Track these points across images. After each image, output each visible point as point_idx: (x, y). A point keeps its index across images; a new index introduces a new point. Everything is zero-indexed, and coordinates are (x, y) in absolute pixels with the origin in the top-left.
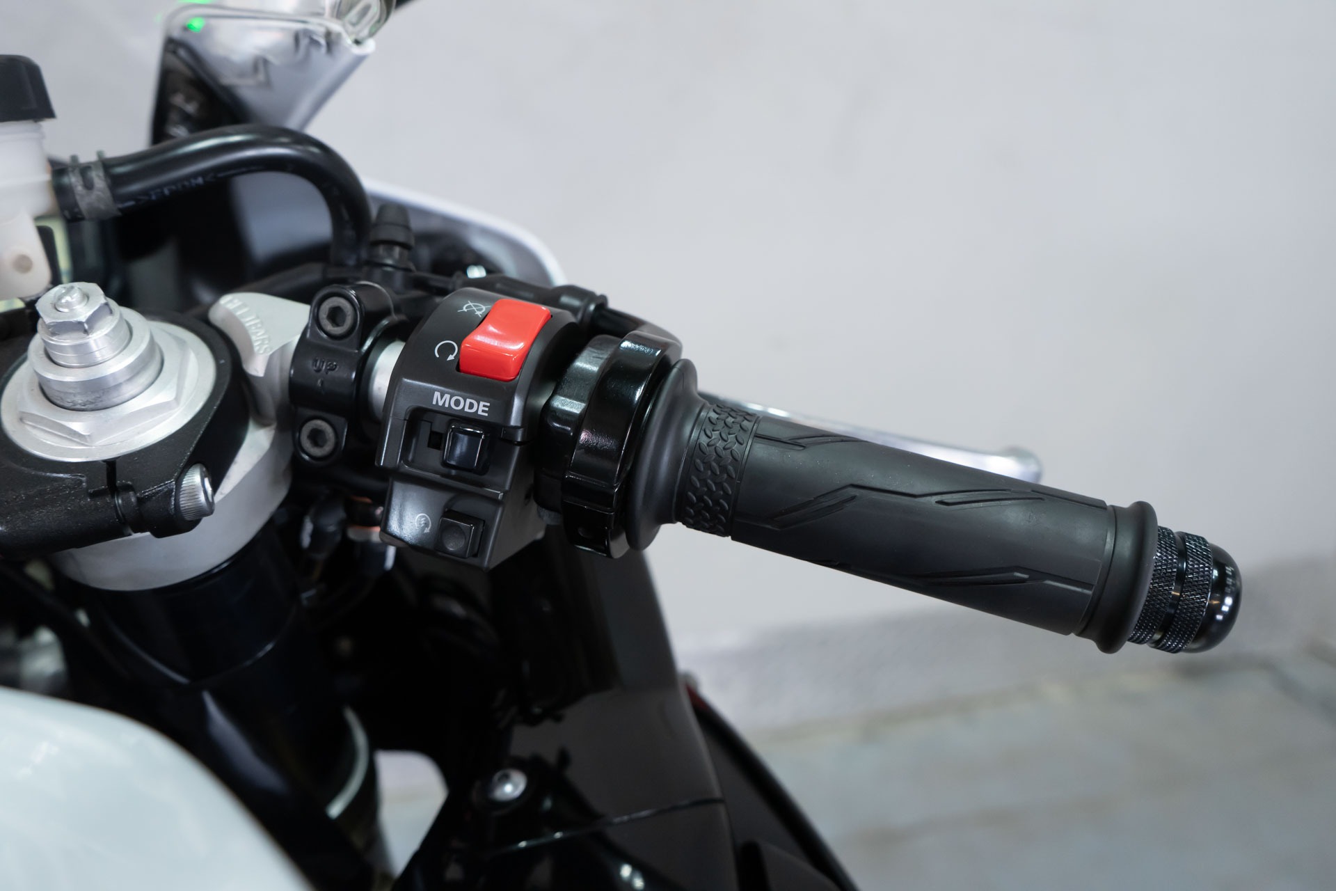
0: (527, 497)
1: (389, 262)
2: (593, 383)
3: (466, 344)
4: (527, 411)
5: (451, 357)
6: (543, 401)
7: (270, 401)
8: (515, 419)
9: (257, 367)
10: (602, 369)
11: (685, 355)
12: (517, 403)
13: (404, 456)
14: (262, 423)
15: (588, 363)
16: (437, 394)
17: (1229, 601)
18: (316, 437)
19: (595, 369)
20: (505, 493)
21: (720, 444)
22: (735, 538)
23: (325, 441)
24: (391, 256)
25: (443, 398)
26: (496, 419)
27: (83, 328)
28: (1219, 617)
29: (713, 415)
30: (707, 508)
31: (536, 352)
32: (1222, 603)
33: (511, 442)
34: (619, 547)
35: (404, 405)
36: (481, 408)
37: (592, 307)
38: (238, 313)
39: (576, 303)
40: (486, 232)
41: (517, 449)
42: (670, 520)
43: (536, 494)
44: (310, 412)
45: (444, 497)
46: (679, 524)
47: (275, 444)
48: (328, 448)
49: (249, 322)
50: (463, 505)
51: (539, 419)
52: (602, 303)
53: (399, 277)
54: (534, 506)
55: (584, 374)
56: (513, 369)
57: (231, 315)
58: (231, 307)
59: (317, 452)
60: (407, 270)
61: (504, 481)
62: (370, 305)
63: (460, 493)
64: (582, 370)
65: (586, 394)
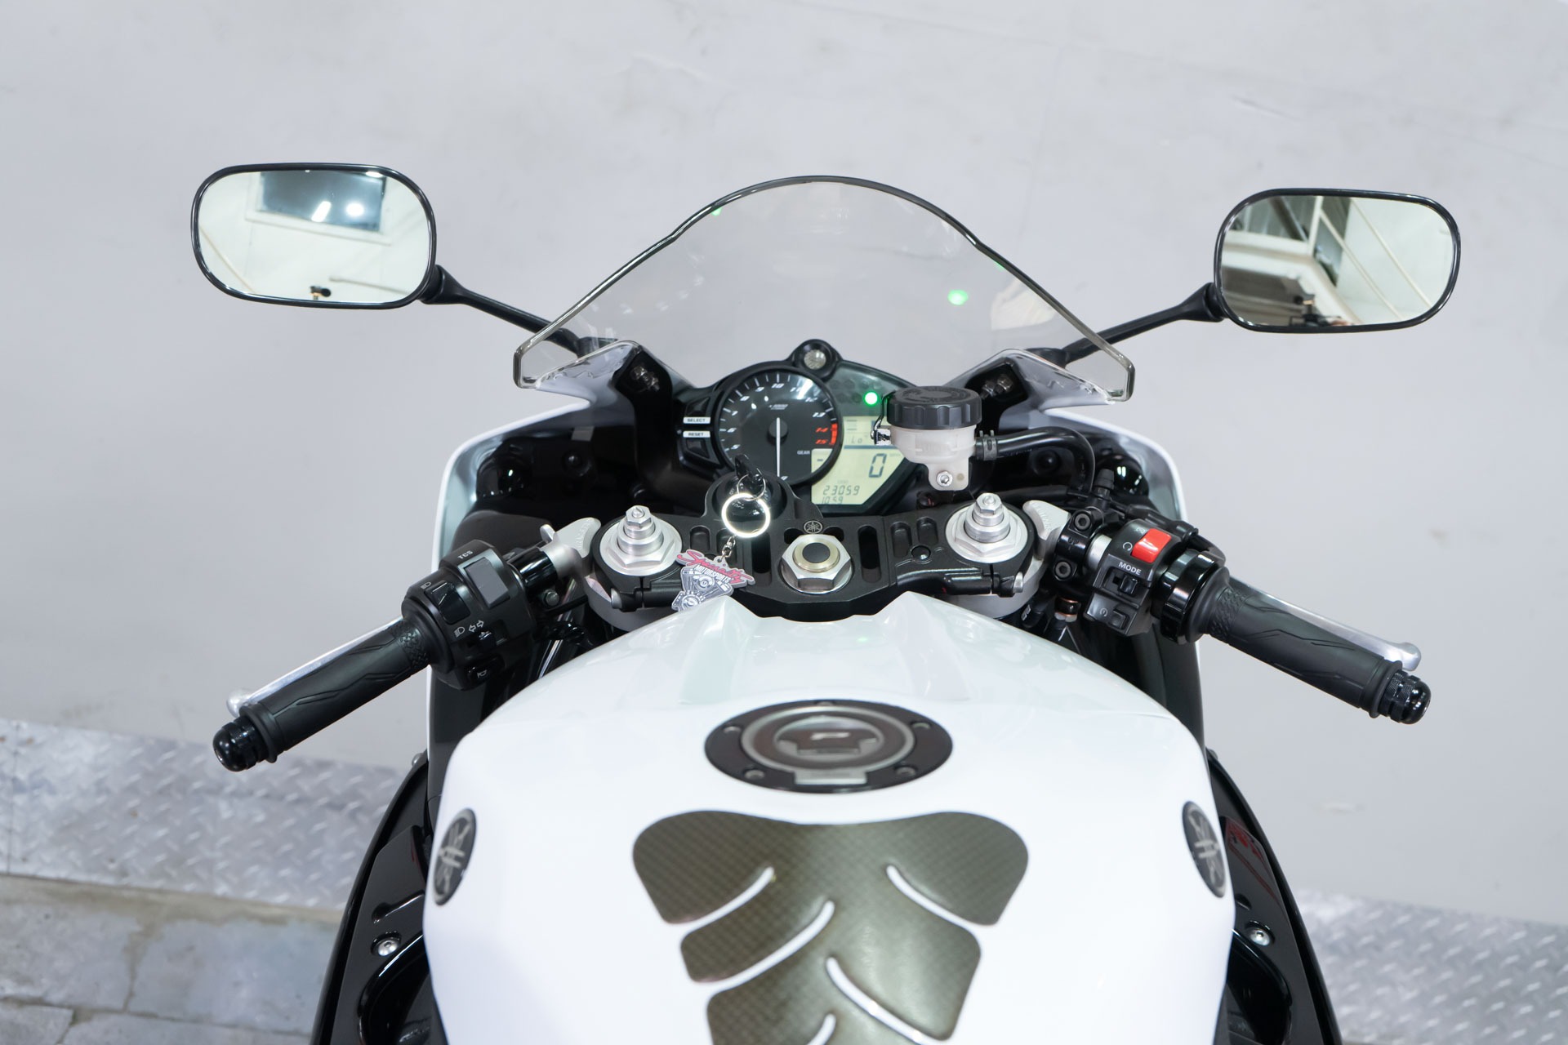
0: (1147, 611)
1: (1101, 496)
2: (1183, 569)
3: (1136, 546)
4: (1155, 575)
5: (1129, 549)
6: (1161, 573)
7: (1043, 551)
8: (1149, 578)
9: (1044, 536)
10: (1188, 563)
11: (1226, 565)
12: (1152, 572)
13: (1103, 585)
14: (1038, 559)
15: (1183, 560)
16: (1121, 563)
17: (1419, 703)
18: (1062, 569)
19: (1185, 563)
20: (1140, 607)
21: (1229, 603)
22: (1230, 645)
23: (1066, 572)
24: (1102, 493)
25: (1123, 565)
26: (1143, 577)
27: (992, 513)
28: (1414, 709)
29: (1230, 592)
30: (1220, 628)
31: (1162, 554)
32: (1416, 703)
33: (1146, 587)
34: (1182, 640)
35: (1107, 565)
36: (1137, 572)
37: (1190, 534)
38: (1037, 510)
39: (1183, 530)
40: (1133, 442)
41: (1148, 590)
42: (1207, 633)
43: (1151, 610)
44: (1062, 559)
45: (1114, 604)
46: (1209, 635)
47: (1041, 568)
48: (1067, 574)
49: (1042, 514)
50: (1122, 608)
51: (1159, 580)
52: (1195, 532)
53: (1104, 504)
54: (1149, 614)
55: (1180, 564)
56: (1152, 559)
57: (1034, 511)
58: (1034, 506)
59: (1061, 575)
60: (1109, 501)
61: (1139, 602)
62: (1096, 518)
63: (1122, 603)
64: (1180, 563)
65: (1180, 573)
